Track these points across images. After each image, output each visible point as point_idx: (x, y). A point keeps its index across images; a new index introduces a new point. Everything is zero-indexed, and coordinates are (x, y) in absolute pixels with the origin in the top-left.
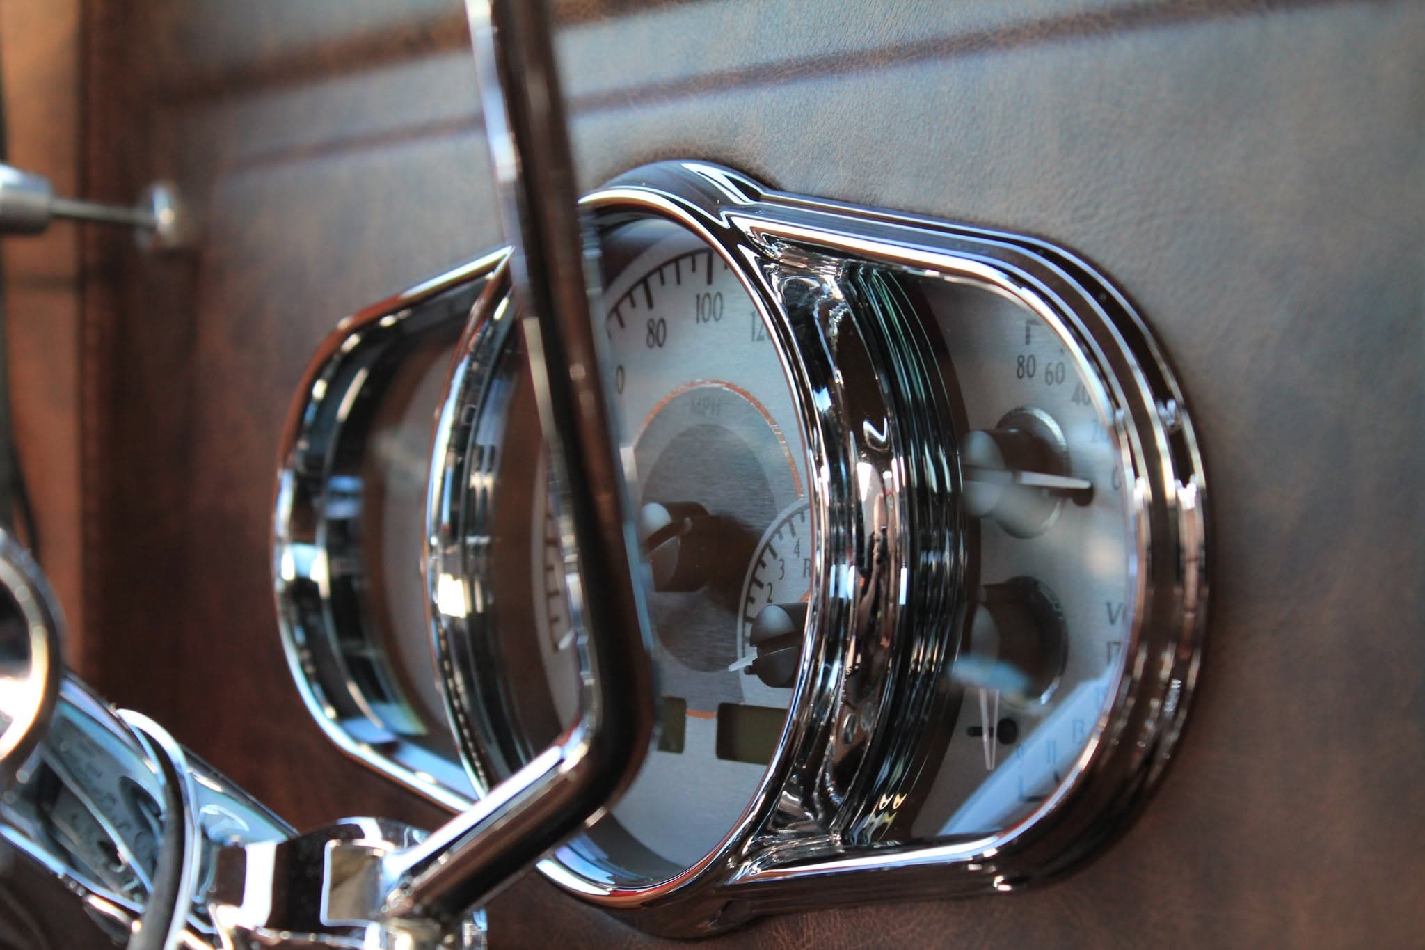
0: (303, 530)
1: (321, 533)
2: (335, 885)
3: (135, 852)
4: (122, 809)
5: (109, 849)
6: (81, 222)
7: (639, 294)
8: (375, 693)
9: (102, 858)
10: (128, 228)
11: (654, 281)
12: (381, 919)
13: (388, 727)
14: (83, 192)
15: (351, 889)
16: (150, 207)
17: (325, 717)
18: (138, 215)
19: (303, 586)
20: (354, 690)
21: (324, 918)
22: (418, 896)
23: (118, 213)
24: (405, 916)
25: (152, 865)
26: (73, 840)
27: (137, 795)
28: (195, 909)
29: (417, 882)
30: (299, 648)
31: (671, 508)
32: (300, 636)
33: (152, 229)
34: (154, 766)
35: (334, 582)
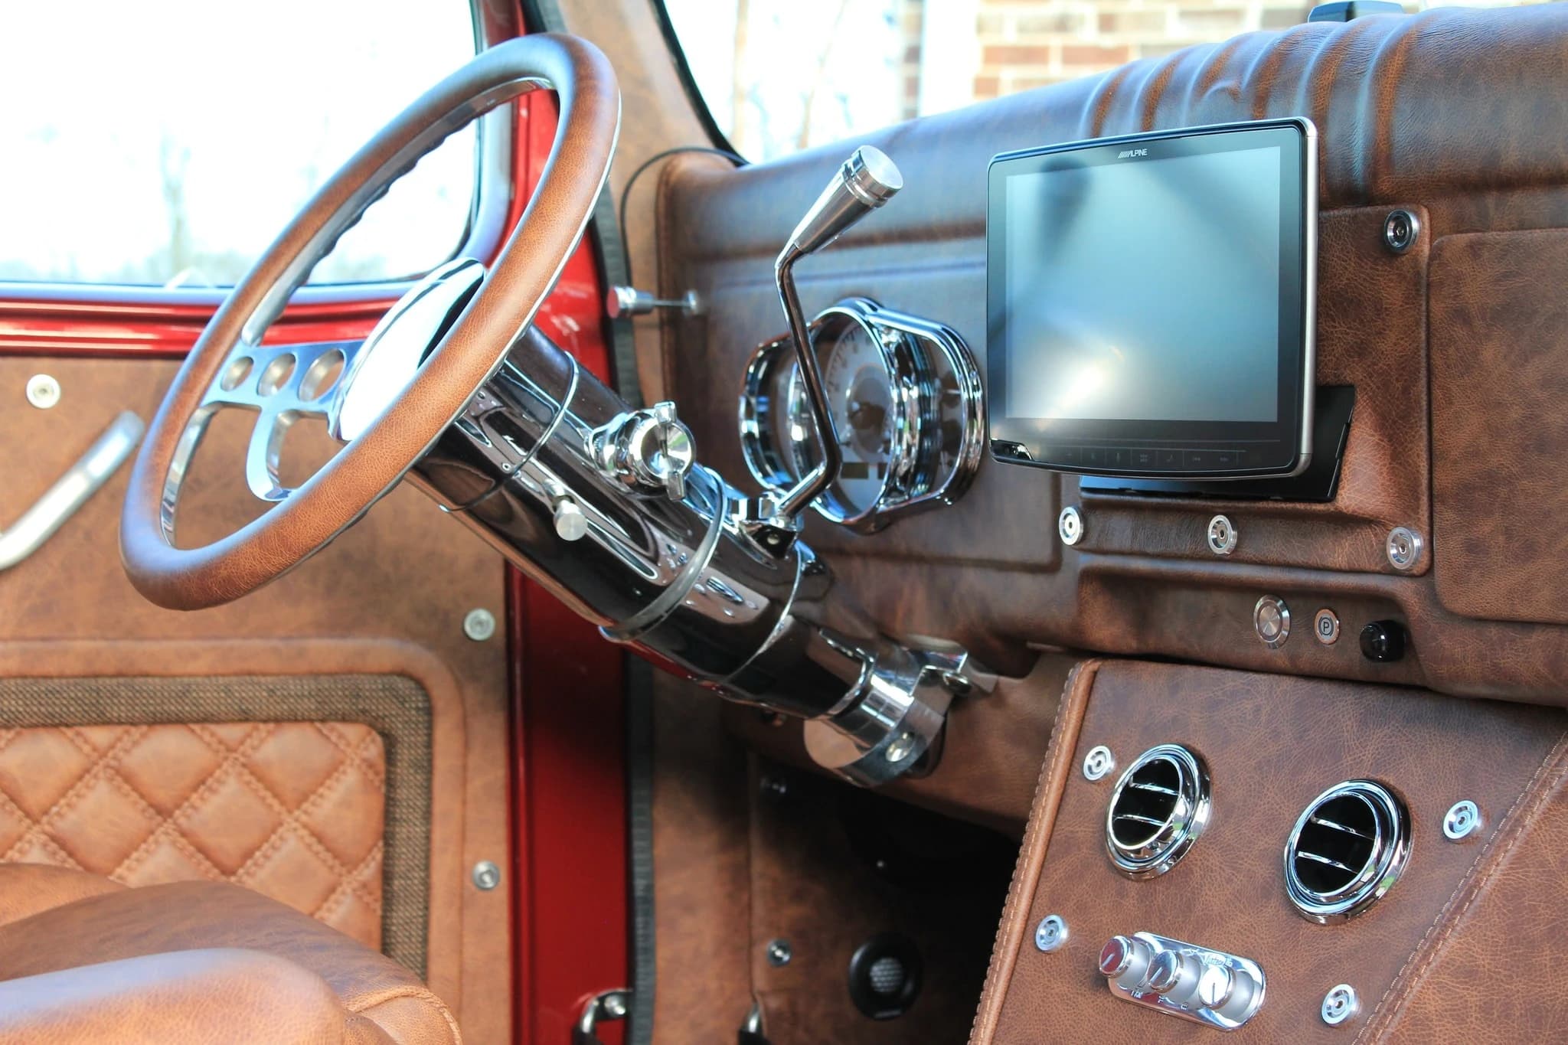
0: (749, 415)
1: (755, 417)
2: (763, 509)
3: (711, 504)
4: (708, 493)
5: (704, 503)
6: (660, 307)
7: (850, 336)
8: (775, 469)
9: (702, 505)
10: (679, 308)
11: (854, 332)
12: (775, 517)
13: (780, 479)
14: (660, 297)
15: (767, 511)
16: (687, 300)
17: (758, 476)
18: (683, 303)
19: (750, 435)
20: (768, 468)
21: (760, 516)
22: (784, 510)
23: (677, 303)
24: (780, 515)
25: (715, 507)
26: (696, 501)
27: (711, 490)
28: (727, 518)
29: (784, 507)
30: (749, 455)
31: (861, 404)
32: (750, 451)
33: (689, 308)
34: (714, 482)
35: (762, 433)
